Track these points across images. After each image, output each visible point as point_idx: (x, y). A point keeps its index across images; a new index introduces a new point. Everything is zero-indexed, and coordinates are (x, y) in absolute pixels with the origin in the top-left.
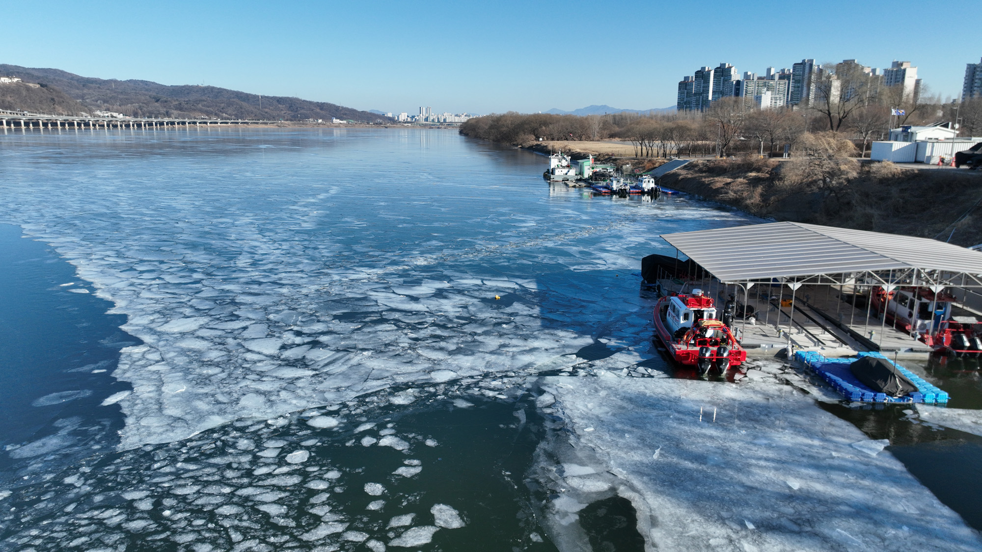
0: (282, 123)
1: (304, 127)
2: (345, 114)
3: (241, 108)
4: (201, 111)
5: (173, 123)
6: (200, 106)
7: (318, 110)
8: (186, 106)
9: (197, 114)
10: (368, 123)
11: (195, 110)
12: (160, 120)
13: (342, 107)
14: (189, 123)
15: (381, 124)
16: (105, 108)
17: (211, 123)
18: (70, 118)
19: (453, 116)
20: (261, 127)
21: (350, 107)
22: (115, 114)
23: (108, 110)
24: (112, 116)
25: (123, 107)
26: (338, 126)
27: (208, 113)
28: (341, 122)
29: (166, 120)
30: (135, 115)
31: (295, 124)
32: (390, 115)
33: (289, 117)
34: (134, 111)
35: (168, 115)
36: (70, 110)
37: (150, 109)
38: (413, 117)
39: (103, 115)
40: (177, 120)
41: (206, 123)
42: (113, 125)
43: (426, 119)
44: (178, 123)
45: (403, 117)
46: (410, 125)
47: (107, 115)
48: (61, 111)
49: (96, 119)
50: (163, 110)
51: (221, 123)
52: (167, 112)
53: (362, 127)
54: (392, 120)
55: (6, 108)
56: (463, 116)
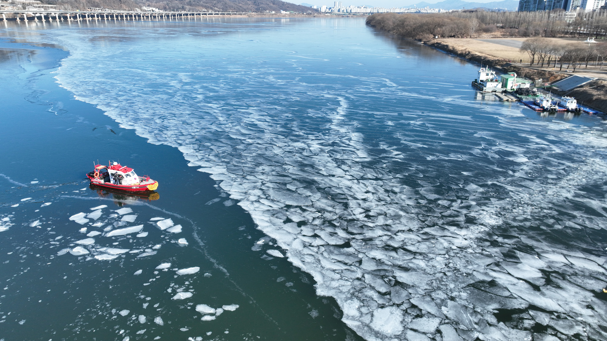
0: (250, 14)
1: (264, 17)
2: (288, 7)
3: (226, 4)
4: (202, 6)
5: (187, 15)
6: (202, 2)
7: (272, 5)
8: (193, 3)
9: (200, 8)
10: (303, 14)
11: (199, 5)
12: (180, 12)
13: (286, 3)
14: (196, 14)
15: (311, 14)
16: (147, 4)
17: (209, 14)
18: (131, 12)
19: (356, 7)
20: (238, 16)
21: (291, 3)
22: (154, 9)
23: (149, 6)
25: (158, 4)
26: (284, 16)
27: (206, 7)
28: (287, 13)
29: (183, 12)
30: (165, 9)
31: (258, 14)
32: (315, 7)
33: (255, 10)
34: (164, 6)
36: (129, 7)
37: (173, 5)
38: (330, 8)
39: (148, 10)
41: (206, 14)
42: (154, 17)
43: (339, 11)
44: (190, 15)
45: (323, 8)
46: (329, 14)
48: (125, 8)
49: (144, 12)
50: (180, 6)
51: (215, 14)
52: (183, 7)
53: (298, 16)
54: (317, 11)
56: (363, 8)
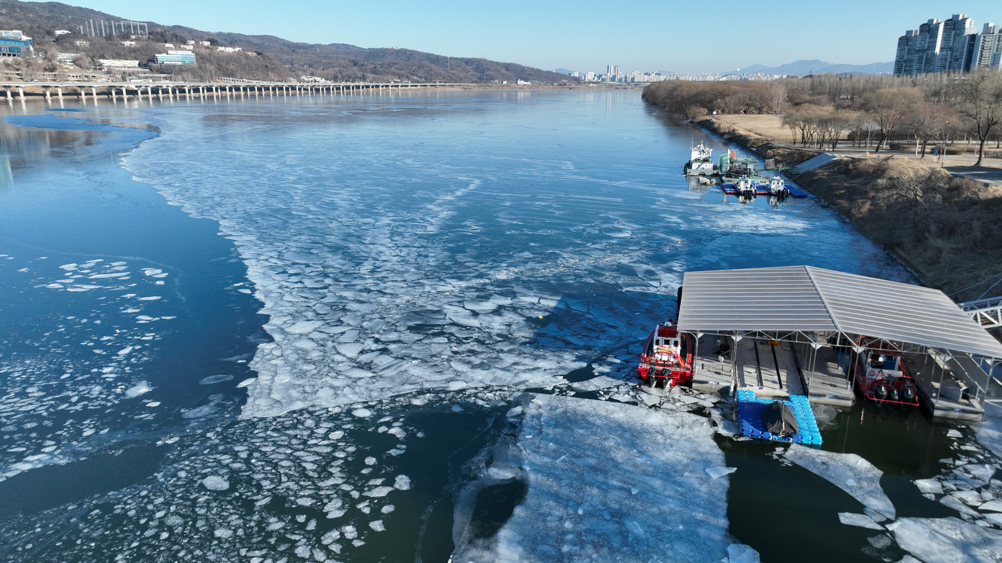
0: (467, 86)
1: (489, 89)
2: (531, 75)
3: (431, 70)
4: (394, 74)
5: (368, 87)
6: (393, 68)
7: (504, 71)
8: (380, 69)
9: (389, 77)
10: (552, 84)
11: (388, 73)
12: (357, 84)
13: (528, 68)
14: (382, 87)
15: (565, 84)
16: (309, 73)
17: (402, 86)
18: (280, 84)
19: (642, 74)
20: (448, 89)
21: (536, 67)
22: (318, 79)
23: (312, 74)
24: (315, 81)
25: (326, 71)
26: (522, 88)
27: (400, 76)
28: (526, 83)
29: (362, 84)
30: (335, 79)
31: (480, 86)
32: (576, 75)
33: (475, 79)
34: (334, 75)
35: (364, 78)
36: (280, 75)
37: (349, 73)
38: (600, 76)
39: (308, 80)
40: (371, 84)
41: (397, 86)
42: (316, 89)
43: (613, 79)
44: (373, 87)
45: (590, 76)
46: (594, 85)
47: (311, 79)
48: (273, 78)
49: (302, 84)
50: (360, 74)
51: (412, 86)
52: (363, 76)
53: (545, 88)
54: (577, 80)
55: (229, 76)
56: (653, 75)
